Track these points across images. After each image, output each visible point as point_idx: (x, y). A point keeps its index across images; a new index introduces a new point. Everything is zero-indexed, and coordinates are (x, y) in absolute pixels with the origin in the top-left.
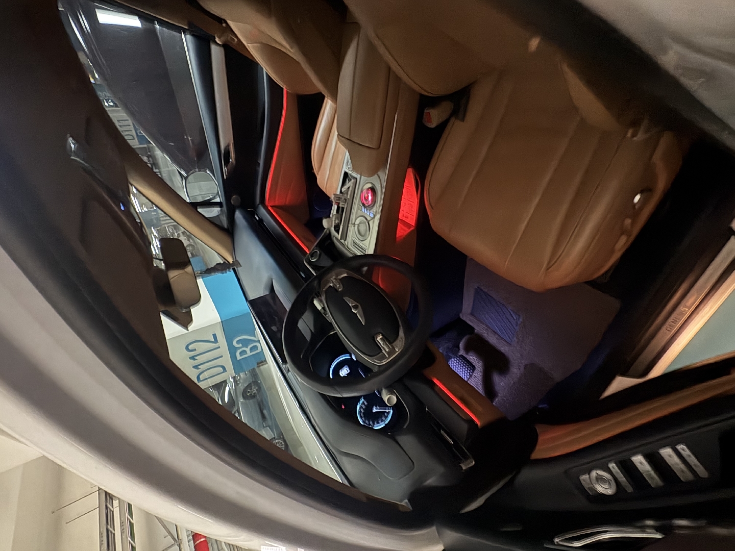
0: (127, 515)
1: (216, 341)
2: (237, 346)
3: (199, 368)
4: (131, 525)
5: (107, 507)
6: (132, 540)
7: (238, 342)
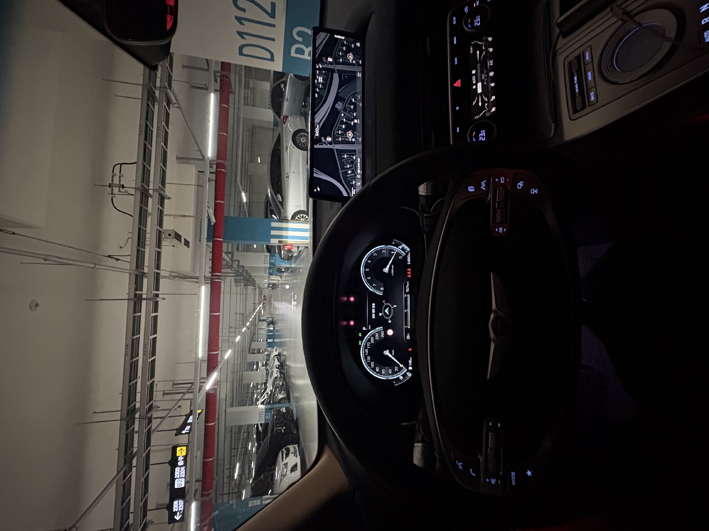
0: (164, 124)
1: (272, 15)
2: (295, 36)
3: (244, 38)
4: (166, 133)
5: (148, 105)
6: (165, 145)
7: (299, 34)
